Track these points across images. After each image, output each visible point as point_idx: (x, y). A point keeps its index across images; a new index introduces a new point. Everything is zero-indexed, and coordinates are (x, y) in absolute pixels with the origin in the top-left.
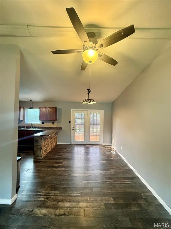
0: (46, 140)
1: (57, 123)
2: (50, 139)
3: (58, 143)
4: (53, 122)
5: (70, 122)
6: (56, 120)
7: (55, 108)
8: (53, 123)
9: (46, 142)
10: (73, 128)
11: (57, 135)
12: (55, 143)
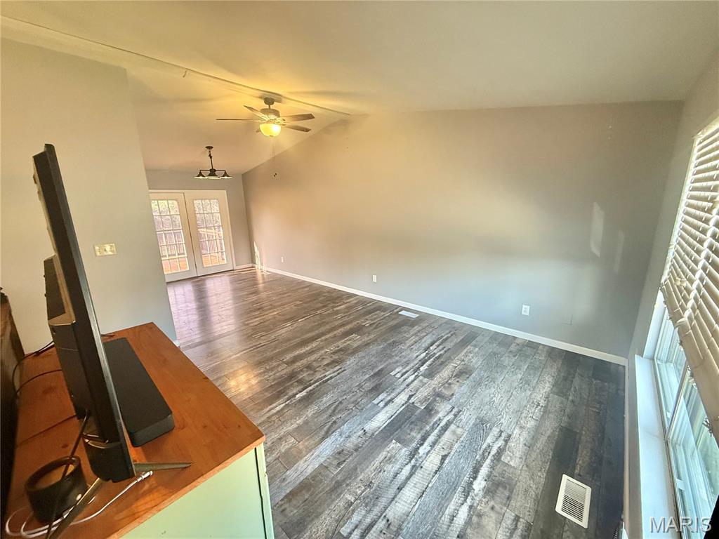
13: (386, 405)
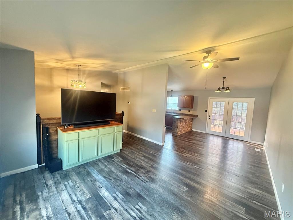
0: (182, 122)
1: (193, 111)
2: (185, 123)
3: (193, 130)
4: (189, 109)
5: (206, 111)
6: (192, 107)
7: (191, 97)
8: (189, 111)
9: (181, 124)
10: (209, 117)
11: (192, 122)
12: (189, 128)
13: (114, 197)
